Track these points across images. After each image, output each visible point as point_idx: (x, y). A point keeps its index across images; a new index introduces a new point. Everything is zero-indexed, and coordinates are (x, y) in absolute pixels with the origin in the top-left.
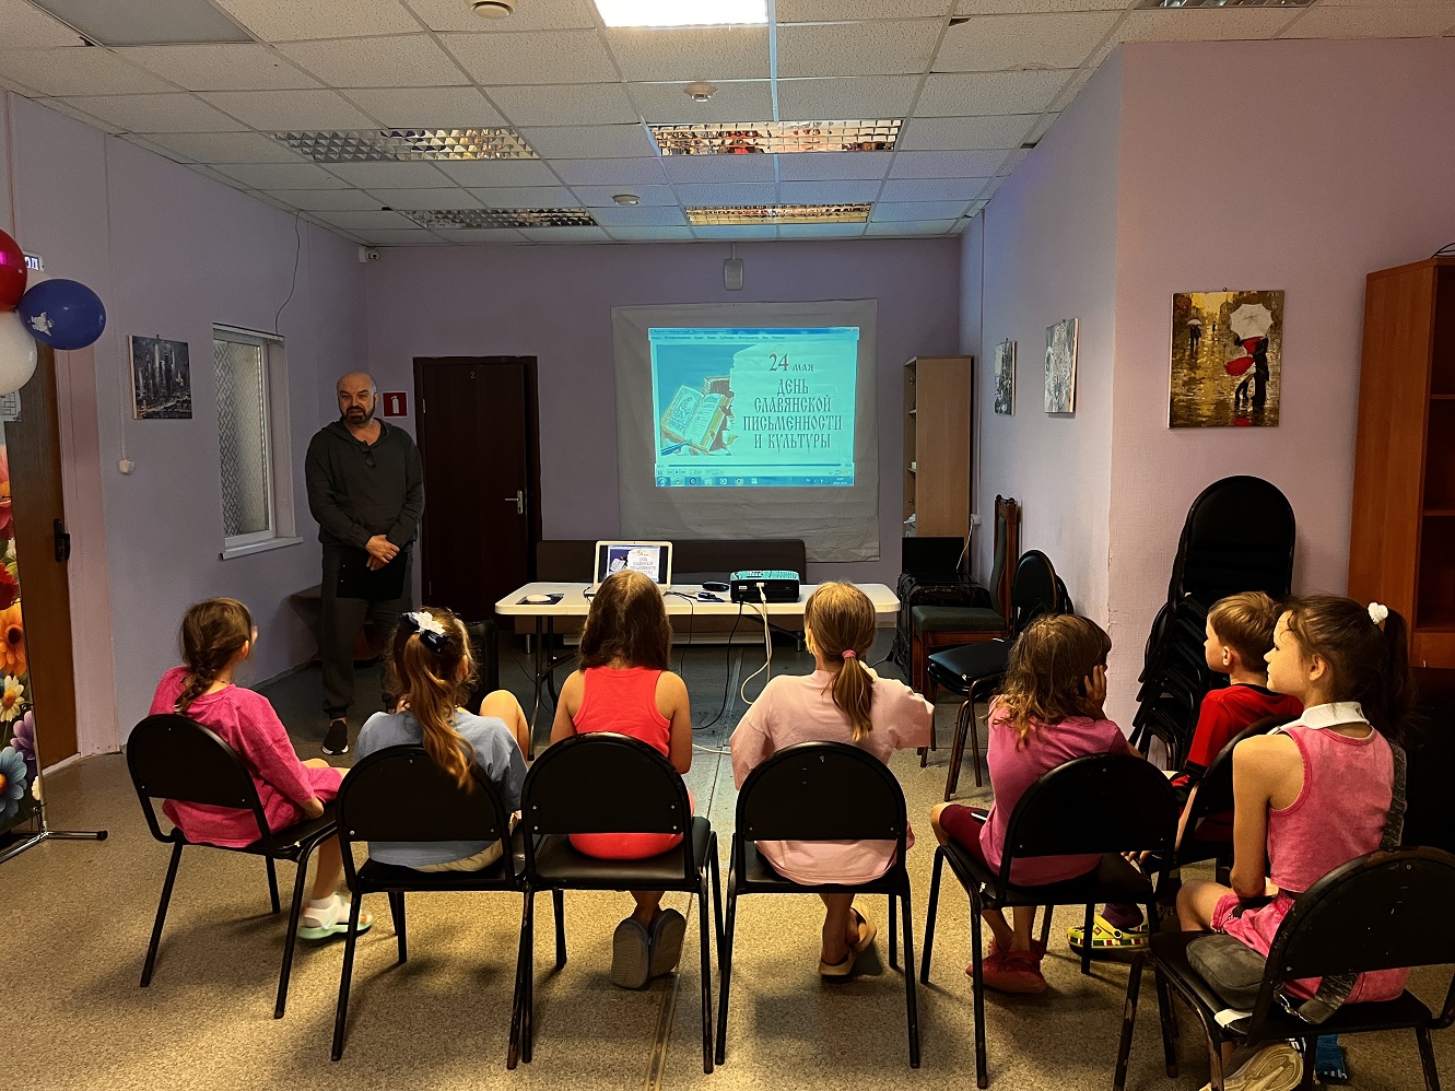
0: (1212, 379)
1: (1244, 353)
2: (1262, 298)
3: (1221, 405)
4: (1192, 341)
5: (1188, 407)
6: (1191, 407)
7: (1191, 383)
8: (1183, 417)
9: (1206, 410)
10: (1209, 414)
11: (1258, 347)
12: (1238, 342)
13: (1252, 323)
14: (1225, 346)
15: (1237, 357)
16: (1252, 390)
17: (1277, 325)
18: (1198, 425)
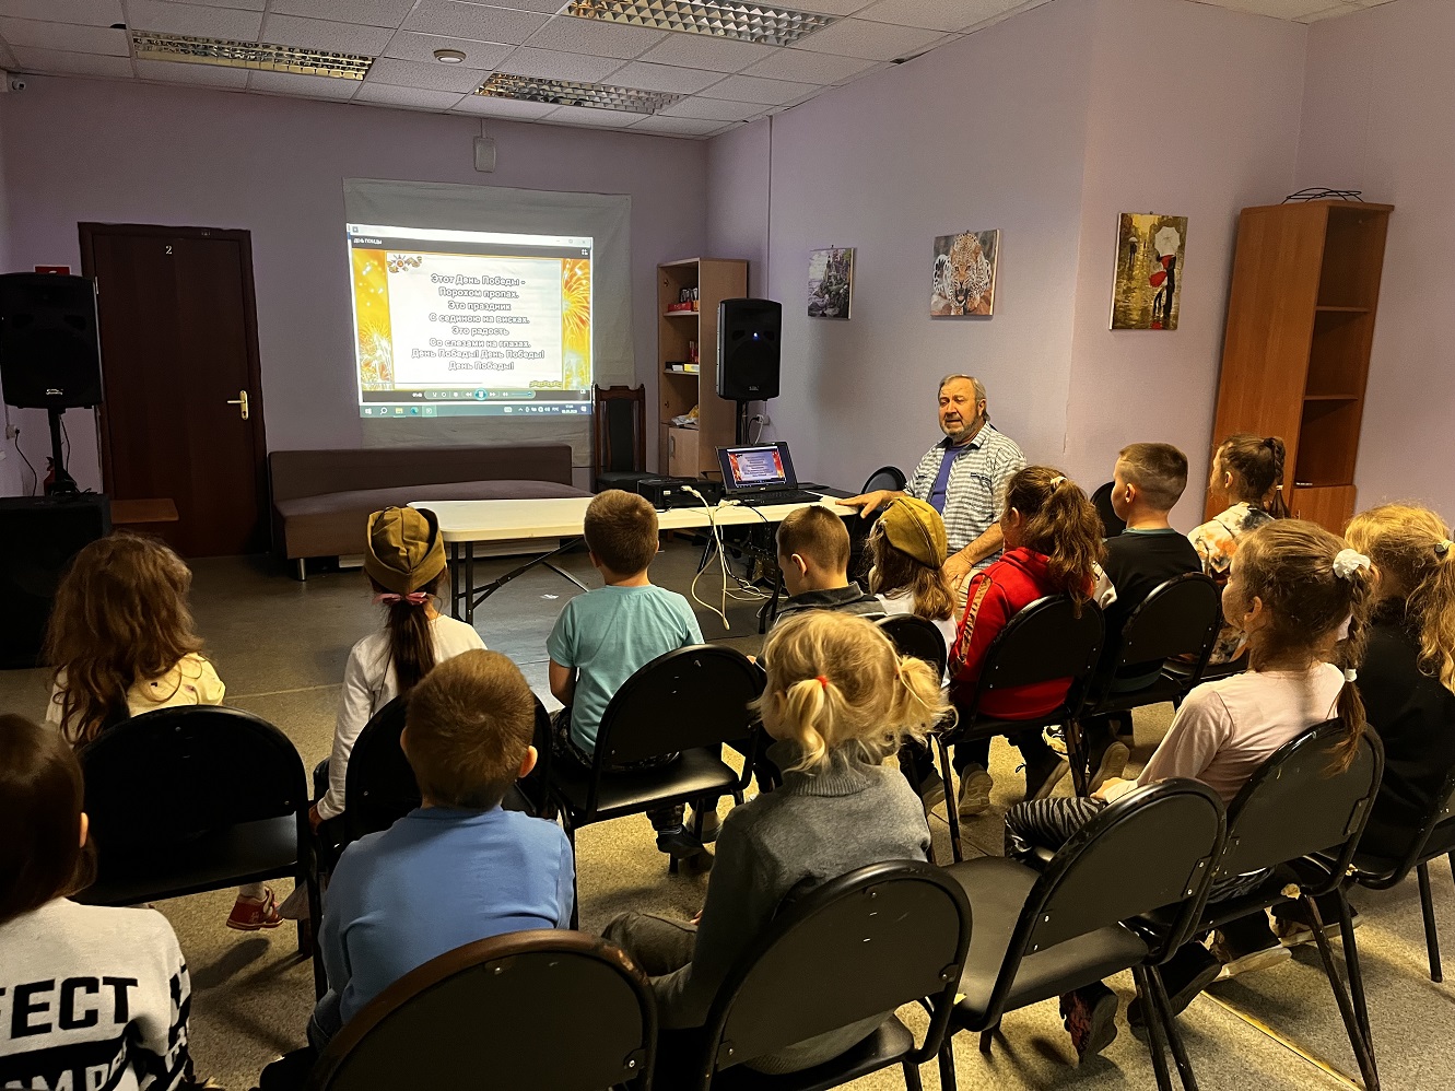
0: (1141, 288)
1: (1161, 268)
4: (1130, 256)
5: (1124, 312)
6: (1126, 312)
7: (1128, 291)
8: (1121, 322)
9: (1135, 316)
10: (1135, 318)
11: (1170, 262)
12: (1159, 259)
13: (1167, 242)
15: (1158, 271)
16: (1164, 299)
18: (1129, 327)
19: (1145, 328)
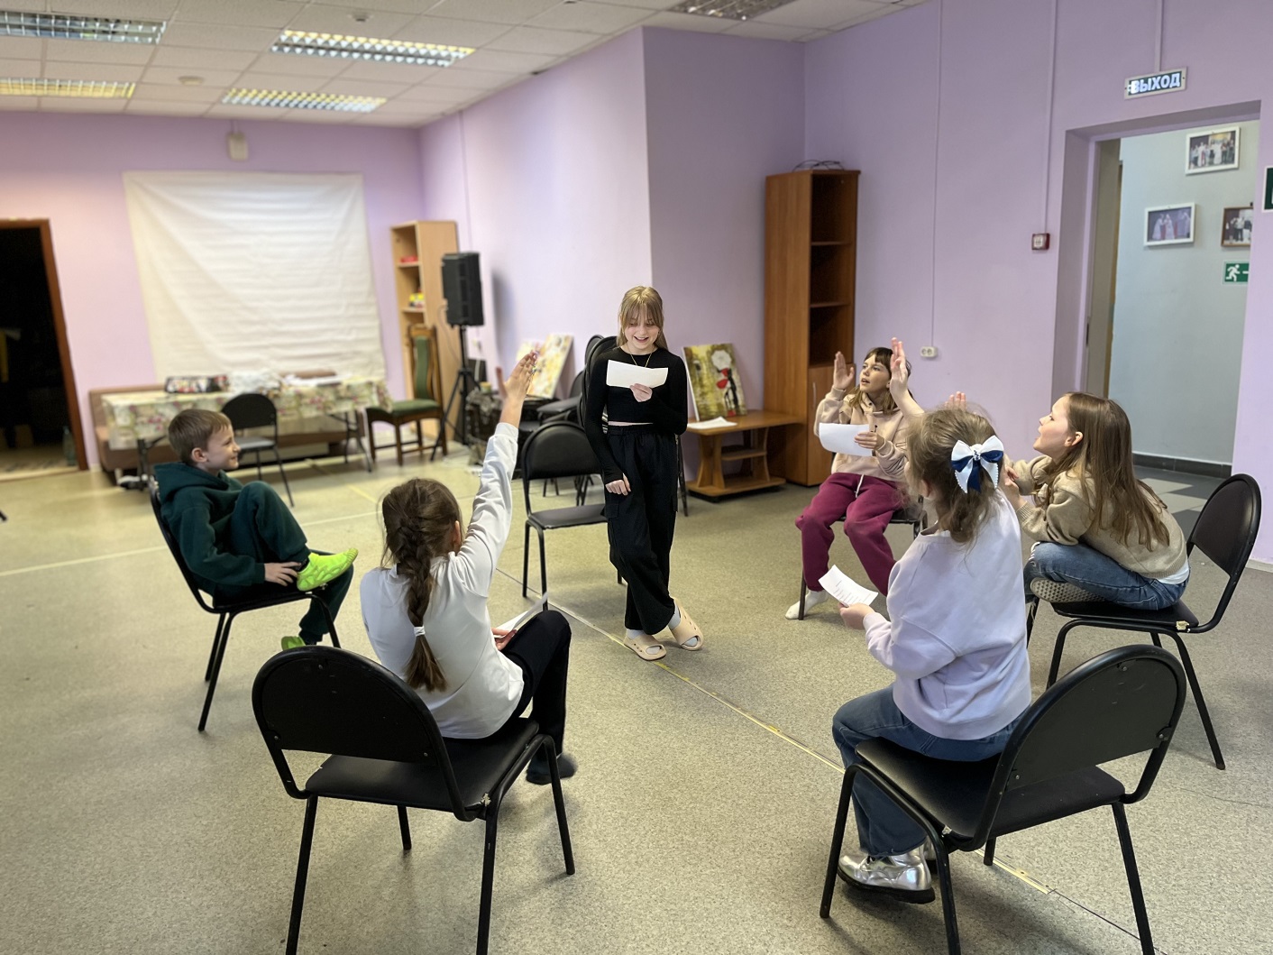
1: (722, 377)
3: (719, 405)
6: (706, 407)
7: (703, 395)
9: (714, 409)
11: (728, 372)
12: (719, 371)
13: (722, 360)
15: (720, 379)
16: (731, 395)
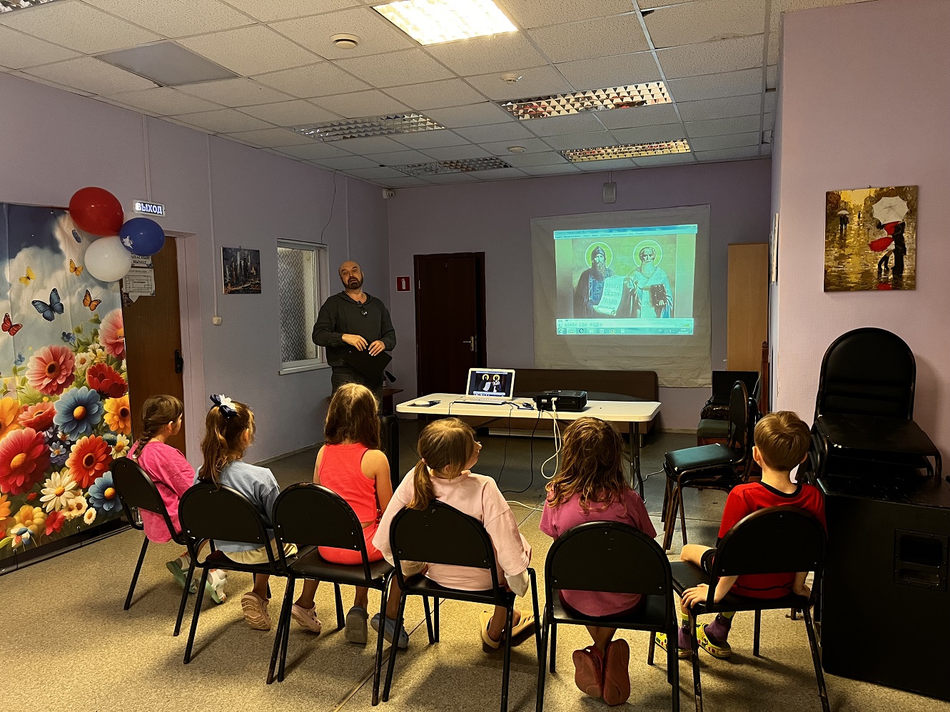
2: (899, 192)
4: (842, 226)
6: (841, 276)
8: (834, 283)
10: (857, 281)
11: (897, 230)
12: (880, 226)
13: (891, 211)
14: (869, 229)
17: (913, 212)
18: (848, 289)
19: (870, 289)
